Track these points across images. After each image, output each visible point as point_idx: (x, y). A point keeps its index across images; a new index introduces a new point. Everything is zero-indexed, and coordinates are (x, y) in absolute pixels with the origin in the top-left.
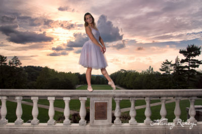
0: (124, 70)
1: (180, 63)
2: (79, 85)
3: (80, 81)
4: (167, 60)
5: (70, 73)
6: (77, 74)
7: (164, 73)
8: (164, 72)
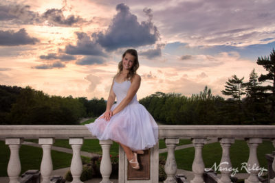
0: (162, 93)
1: (257, 82)
2: (85, 117)
3: (87, 111)
4: (235, 77)
5: (70, 99)
6: (83, 100)
7: (230, 99)
8: (230, 97)
